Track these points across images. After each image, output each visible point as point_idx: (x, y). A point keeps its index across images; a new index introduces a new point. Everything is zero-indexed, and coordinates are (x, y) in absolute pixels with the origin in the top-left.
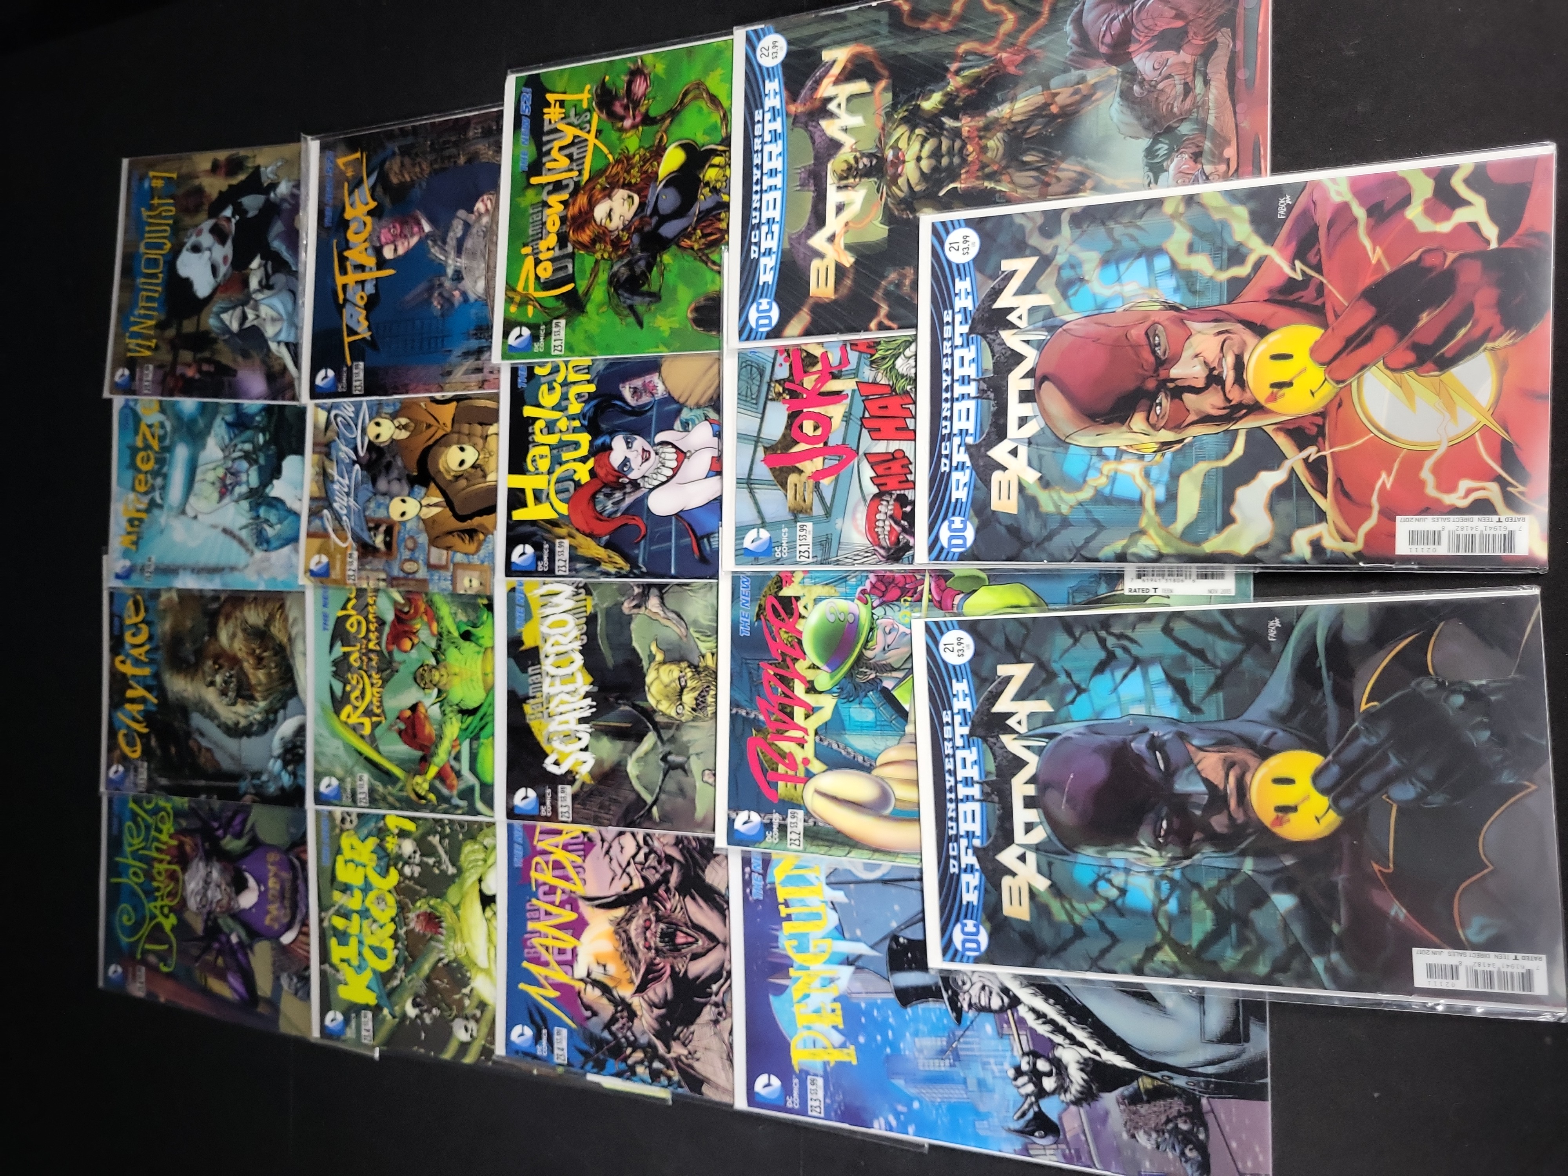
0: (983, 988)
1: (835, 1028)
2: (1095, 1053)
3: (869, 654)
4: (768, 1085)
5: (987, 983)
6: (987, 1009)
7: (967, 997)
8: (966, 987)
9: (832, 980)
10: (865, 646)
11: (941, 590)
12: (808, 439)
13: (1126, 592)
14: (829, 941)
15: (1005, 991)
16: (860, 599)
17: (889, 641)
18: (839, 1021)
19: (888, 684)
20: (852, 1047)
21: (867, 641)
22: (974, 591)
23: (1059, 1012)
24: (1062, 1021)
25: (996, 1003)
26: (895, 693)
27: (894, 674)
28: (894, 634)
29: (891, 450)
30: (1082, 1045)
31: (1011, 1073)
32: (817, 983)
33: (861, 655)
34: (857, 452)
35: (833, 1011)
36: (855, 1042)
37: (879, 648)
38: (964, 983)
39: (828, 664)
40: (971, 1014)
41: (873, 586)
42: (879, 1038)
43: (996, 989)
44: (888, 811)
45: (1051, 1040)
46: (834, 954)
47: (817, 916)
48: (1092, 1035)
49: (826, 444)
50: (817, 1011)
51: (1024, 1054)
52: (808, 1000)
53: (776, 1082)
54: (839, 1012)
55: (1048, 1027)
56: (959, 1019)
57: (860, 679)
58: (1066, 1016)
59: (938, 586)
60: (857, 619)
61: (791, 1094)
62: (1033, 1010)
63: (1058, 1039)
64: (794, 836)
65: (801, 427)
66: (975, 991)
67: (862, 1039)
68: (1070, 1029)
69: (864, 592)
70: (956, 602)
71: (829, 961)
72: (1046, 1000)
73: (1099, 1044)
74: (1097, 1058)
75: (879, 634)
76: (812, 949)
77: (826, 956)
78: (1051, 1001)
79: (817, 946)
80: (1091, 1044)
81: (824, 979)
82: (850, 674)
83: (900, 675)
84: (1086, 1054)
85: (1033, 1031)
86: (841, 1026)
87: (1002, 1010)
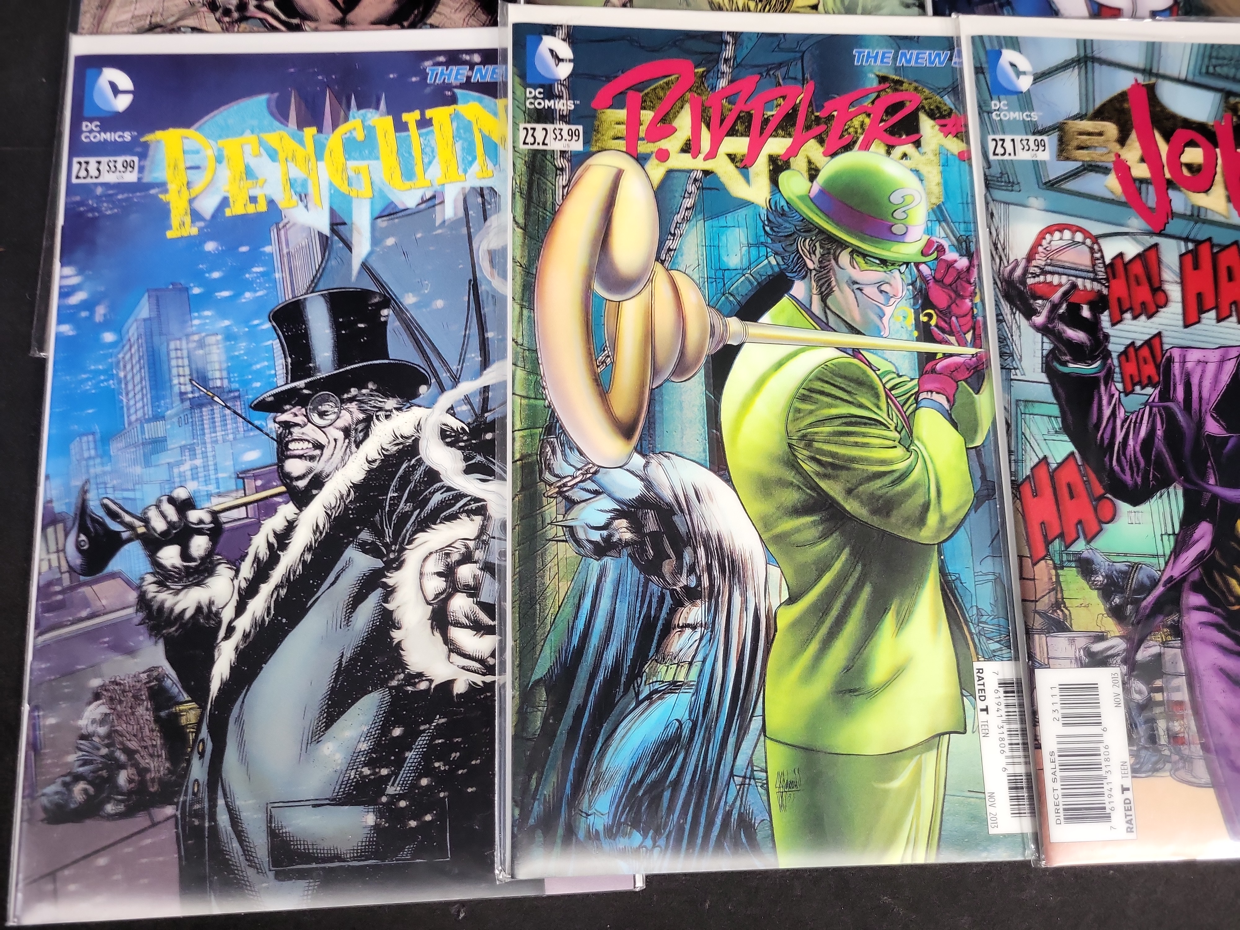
0: (319, 446)
1: (225, 202)
2: (230, 630)
3: (844, 257)
4: (116, 91)
5: (327, 452)
6: (283, 453)
7: (300, 419)
8: (315, 418)
9: (303, 197)
10: (856, 252)
11: (953, 373)
12: (1175, 154)
13: (977, 665)
14: (367, 192)
15: (318, 482)
16: (929, 243)
17: (867, 290)
18: (237, 208)
19: (799, 289)
20: (194, 231)
21: (864, 255)
22: (955, 425)
23: (291, 571)
24: (277, 575)
25: (294, 467)
26: (785, 301)
27: (816, 299)
28: (881, 298)
29: (1167, 287)
30: (240, 609)
31: (181, 494)
32: (297, 172)
33: (843, 245)
34: (1160, 234)
35: (253, 200)
36: (203, 237)
37: (856, 274)
38: (322, 414)
39: (822, 192)
40: (272, 427)
41: (950, 265)
42: (216, 275)
43: (318, 466)
44: (598, 289)
45: (243, 558)
46: (347, 199)
47: (408, 174)
48: (258, 625)
49: (1170, 184)
50: (249, 173)
51: (215, 514)
52: (265, 158)
53: (122, 103)
54: (251, 209)
55: (264, 553)
56: (262, 406)
57: (803, 245)
58: (287, 582)
59: (957, 368)
60: (900, 238)
61: (104, 128)
62: (291, 526)
63: (247, 570)
64: (540, 135)
65: (1192, 144)
66: (311, 432)
67: (210, 246)
68: (266, 589)
69: (941, 249)
70: (935, 396)
71: (335, 193)
72: (309, 548)
73: (246, 636)
74: (222, 633)
75: (875, 274)
76: (352, 164)
77: (344, 189)
78: (308, 557)
79: (357, 173)
80: (244, 624)
81: (304, 183)
82: (809, 227)
83: (816, 307)
84: (227, 615)
85: (256, 527)
86: (228, 212)
87: (286, 478)
